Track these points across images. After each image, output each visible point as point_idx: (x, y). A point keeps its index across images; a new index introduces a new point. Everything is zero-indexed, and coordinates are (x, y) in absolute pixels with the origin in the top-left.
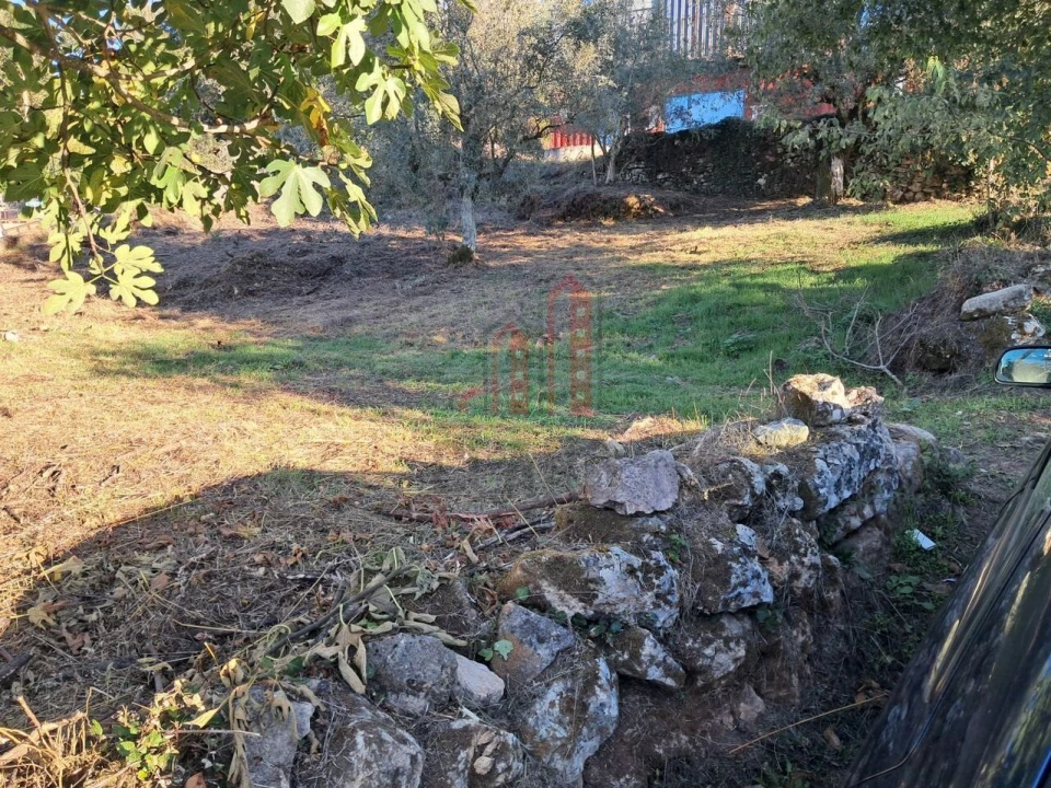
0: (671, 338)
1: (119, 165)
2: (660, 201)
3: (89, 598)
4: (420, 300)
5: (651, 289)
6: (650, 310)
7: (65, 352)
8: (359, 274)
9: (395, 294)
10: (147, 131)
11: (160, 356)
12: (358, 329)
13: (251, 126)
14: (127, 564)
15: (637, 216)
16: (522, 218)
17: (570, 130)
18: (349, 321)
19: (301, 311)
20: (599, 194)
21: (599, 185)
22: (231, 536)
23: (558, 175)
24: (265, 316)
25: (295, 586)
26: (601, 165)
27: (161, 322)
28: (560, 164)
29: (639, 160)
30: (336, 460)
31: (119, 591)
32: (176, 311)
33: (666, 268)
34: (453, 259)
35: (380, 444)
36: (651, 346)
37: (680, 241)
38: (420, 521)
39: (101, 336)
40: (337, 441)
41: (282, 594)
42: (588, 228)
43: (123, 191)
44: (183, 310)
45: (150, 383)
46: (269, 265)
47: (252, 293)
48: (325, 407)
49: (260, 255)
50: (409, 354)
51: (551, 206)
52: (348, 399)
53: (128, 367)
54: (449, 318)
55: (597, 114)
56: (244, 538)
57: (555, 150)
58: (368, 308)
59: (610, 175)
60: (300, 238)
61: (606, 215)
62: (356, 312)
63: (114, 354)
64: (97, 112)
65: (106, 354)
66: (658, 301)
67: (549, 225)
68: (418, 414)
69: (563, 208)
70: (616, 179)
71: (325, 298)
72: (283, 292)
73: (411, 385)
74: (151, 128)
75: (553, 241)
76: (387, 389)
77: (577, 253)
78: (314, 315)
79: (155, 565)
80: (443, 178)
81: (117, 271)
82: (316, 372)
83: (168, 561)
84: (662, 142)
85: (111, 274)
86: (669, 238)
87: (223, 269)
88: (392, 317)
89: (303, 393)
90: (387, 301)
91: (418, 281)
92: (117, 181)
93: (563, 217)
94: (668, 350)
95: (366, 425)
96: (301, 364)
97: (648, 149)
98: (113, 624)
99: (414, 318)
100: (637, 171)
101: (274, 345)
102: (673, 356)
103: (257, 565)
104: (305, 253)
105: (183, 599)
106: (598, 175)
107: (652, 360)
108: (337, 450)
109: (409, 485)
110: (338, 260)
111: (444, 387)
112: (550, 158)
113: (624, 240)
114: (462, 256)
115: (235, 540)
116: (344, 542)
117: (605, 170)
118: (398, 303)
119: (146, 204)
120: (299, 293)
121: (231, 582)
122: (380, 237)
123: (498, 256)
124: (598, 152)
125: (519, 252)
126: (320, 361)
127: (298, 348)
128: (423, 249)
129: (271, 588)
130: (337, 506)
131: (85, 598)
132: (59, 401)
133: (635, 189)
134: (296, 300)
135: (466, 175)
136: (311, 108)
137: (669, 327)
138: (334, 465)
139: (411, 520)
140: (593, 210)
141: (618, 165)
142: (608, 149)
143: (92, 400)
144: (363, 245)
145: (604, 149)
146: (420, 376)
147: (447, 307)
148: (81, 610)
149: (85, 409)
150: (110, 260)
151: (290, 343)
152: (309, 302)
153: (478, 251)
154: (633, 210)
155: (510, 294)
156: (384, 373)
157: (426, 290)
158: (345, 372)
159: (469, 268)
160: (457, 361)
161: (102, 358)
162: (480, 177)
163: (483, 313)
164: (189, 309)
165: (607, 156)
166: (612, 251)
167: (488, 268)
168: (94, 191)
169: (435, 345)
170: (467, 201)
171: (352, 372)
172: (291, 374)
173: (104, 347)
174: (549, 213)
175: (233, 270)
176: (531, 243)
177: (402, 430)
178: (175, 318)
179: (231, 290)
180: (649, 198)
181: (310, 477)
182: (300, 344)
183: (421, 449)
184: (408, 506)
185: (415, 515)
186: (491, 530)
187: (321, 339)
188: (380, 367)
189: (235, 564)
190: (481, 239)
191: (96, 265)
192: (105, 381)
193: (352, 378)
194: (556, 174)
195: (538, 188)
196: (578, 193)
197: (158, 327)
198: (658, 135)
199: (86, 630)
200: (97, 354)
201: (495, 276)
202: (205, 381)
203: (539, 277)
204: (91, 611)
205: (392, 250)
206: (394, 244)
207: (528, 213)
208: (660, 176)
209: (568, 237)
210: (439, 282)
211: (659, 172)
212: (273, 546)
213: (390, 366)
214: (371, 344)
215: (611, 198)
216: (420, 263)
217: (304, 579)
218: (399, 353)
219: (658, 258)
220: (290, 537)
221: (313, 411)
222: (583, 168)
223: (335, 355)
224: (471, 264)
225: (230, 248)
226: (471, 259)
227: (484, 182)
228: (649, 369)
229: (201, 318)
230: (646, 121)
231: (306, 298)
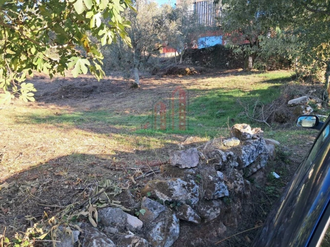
0: (199, 112)
1: (23, 58)
2: (196, 70)
3: (10, 196)
4: (121, 99)
5: (193, 96)
6: (193, 103)
7: (7, 116)
8: (102, 91)
9: (113, 98)
10: (32, 47)
11: (37, 117)
12: (101, 109)
13: (65, 46)
14: (23, 185)
15: (189, 74)
16: (154, 74)
17: (168, 48)
18: (98, 106)
19: (83, 103)
20: (177, 67)
21: (177, 65)
22: (58, 175)
23: (165, 61)
24: (72, 105)
25: (77, 192)
26: (178, 58)
27: (38, 106)
28: (166, 58)
29: (190, 57)
30: (92, 151)
31: (20, 194)
32: (43, 103)
33: (198, 90)
34: (132, 87)
35: (107, 145)
36: (193, 114)
37: (202, 82)
38: (118, 170)
39: (19, 111)
40: (93, 144)
41: (73, 194)
42: (174, 78)
43: (24, 66)
44: (46, 103)
45: (34, 126)
46: (74, 89)
47: (68, 97)
48: (89, 134)
49: (70, 85)
50: (117, 117)
51: (163, 71)
52: (98, 131)
53: (27, 121)
54: (130, 105)
55: (177, 43)
56: (62, 176)
57: (164, 54)
58: (105, 102)
59: (181, 62)
60: (83, 80)
61: (180, 74)
62: (101, 103)
63: (22, 117)
64: (16, 41)
65: (20, 117)
66: (196, 100)
67: (162, 77)
68: (119, 136)
69: (166, 72)
70: (183, 63)
71: (91, 99)
72: (78, 97)
73: (117, 127)
74: (33, 46)
75: (163, 82)
76: (110, 128)
77: (170, 85)
78: (87, 104)
79: (32, 185)
80: (129, 62)
81: (22, 91)
82: (87, 123)
83: (37, 183)
84: (197, 51)
85: (19, 92)
86: (199, 81)
87: (59, 90)
88: (112, 105)
89: (83, 129)
90: (111, 100)
91: (121, 94)
92: (22, 63)
93: (166, 74)
94: (198, 115)
95: (102, 139)
96: (83, 120)
97: (193, 54)
98: (17, 204)
99: (119, 105)
100: (189, 60)
101: (74, 114)
102: (200, 117)
103: (66, 185)
104: (85, 85)
105: (41, 196)
106: (177, 62)
107: (193, 119)
108: (93, 147)
109: (116, 159)
110: (95, 87)
111: (128, 127)
112: (162, 56)
113: (185, 82)
114: (135, 86)
115: (59, 176)
116: (94, 177)
117: (179, 60)
118: (114, 101)
119: (32, 70)
120: (83, 97)
121: (57, 190)
122: (109, 80)
123: (146, 86)
124: (177, 54)
125: (153, 85)
126: (89, 119)
127: (82, 115)
128: (122, 84)
129: (70, 192)
130: (92, 165)
131: (9, 196)
132: (4, 132)
133: (189, 66)
134: (82, 99)
135: (136, 61)
136: (84, 41)
137: (199, 108)
138: (92, 152)
139: (116, 170)
140: (176, 72)
141: (183, 58)
142: (180, 53)
143: (15, 132)
144: (103, 82)
145: (179, 54)
146: (121, 124)
147: (130, 102)
148: (7, 200)
149: (12, 135)
150: (19, 87)
151: (79, 113)
152: (86, 100)
153: (139, 84)
154: (188, 72)
155: (150, 98)
156: (109, 123)
157: (123, 97)
158: (97, 122)
159: (137, 90)
160: (132, 119)
161: (18, 118)
162: (140, 62)
163: (141, 103)
164: (47, 103)
165: (180, 56)
166: (182, 85)
167: (143, 90)
168: (15, 66)
169: (125, 114)
170: (136, 69)
171: (99, 122)
172: (79, 123)
173: (19, 114)
174: (162, 73)
175: (62, 90)
176: (156, 82)
177: (114, 141)
178: (43, 105)
179: (61, 96)
180: (193, 69)
181: (84, 156)
182: (82, 113)
183: (120, 147)
184: (115, 166)
185: (117, 168)
186: (141, 173)
187: (89, 112)
188: (108, 121)
189: (58, 184)
190: (141, 81)
191: (15, 89)
192: (19, 125)
193: (99, 124)
194: (164, 61)
195: (158, 65)
196: (171, 67)
197: (37, 108)
198: (195, 49)
199: (9, 206)
200: (17, 117)
201: (145, 92)
202: (52, 125)
203: (158, 93)
204: (11, 200)
205: (113, 84)
206: (113, 82)
207: (155, 73)
208: (196, 62)
209: (168, 80)
210: (127, 94)
211: (196, 61)
212: (71, 178)
213: (111, 121)
214: (105, 113)
215: (181, 69)
216: (120, 89)
217: (81, 189)
218: (114, 116)
219: (195, 87)
220: (77, 176)
221: (86, 135)
222: (173, 59)
223: (93, 117)
225: (61, 83)
226: (137, 87)
227: (142, 63)
228: (193, 121)
229: (51, 105)
230: (192, 45)
231: (85, 99)
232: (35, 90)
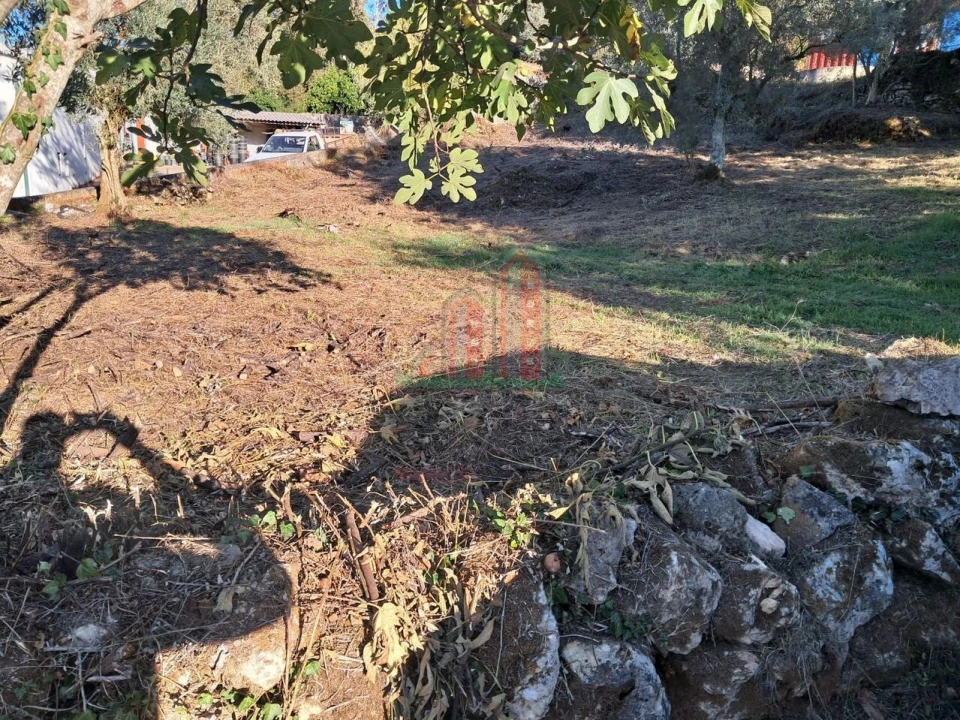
0: (932, 264)
1: (455, 81)
2: (925, 125)
3: (421, 426)
4: (665, 214)
5: (910, 213)
6: (909, 234)
7: (374, 243)
8: (609, 189)
9: (642, 208)
10: (484, 50)
11: (443, 252)
12: (606, 239)
13: (572, 42)
14: (446, 405)
15: (898, 139)
16: (770, 139)
17: (833, 52)
18: (598, 232)
19: (556, 221)
20: (857, 116)
21: (858, 106)
22: (519, 396)
23: (812, 96)
24: (525, 224)
25: (577, 441)
26: (860, 86)
27: (442, 225)
28: (819, 85)
29: (905, 81)
30: (595, 348)
31: (443, 424)
32: (454, 216)
33: (932, 192)
34: (699, 177)
35: (633, 339)
36: (908, 271)
37: (947, 166)
38: (677, 406)
39: (398, 233)
40: (595, 332)
41: (568, 446)
42: (840, 150)
43: (459, 101)
44: (460, 216)
45: (440, 273)
46: (531, 180)
47: (515, 204)
48: (582, 303)
49: (524, 170)
50: (651, 263)
51: (802, 127)
52: (601, 298)
53: (421, 259)
54: (692, 232)
55: (870, 30)
56: (530, 399)
57: (812, 72)
58: (616, 221)
59: (871, 96)
60: (556, 155)
61: (863, 138)
62: (605, 223)
63: (409, 248)
64: (449, 34)
65: (403, 247)
66: (919, 226)
67: (799, 147)
68: (665, 316)
69: (816, 130)
70: (877, 101)
71: (577, 211)
72: (540, 204)
73: (656, 291)
74: (488, 48)
75: (803, 162)
76: (633, 292)
77: (827, 175)
78: (568, 227)
79: (466, 409)
80: (700, 100)
81: (449, 171)
82: (572, 274)
83: (477, 408)
84: (935, 62)
85: (445, 172)
86: (934, 162)
87: (494, 182)
88: (638, 228)
89: (563, 290)
90: (634, 214)
91: (663, 196)
92: (456, 93)
93: (815, 139)
94: (925, 276)
95: (617, 321)
96: (558, 266)
97: (918, 70)
98: (441, 448)
99: (658, 230)
100: (902, 92)
101: (534, 249)
102: (932, 283)
103: (543, 422)
104: (561, 169)
105: (490, 438)
106: (857, 97)
107: (908, 285)
108: (598, 339)
109: (663, 376)
110: (590, 176)
111: (688, 295)
112: (806, 79)
113: (882, 164)
114: (709, 173)
115: (522, 399)
116: (613, 414)
117: (866, 91)
118: (644, 217)
119: (474, 113)
120: (555, 206)
121: (524, 431)
122: (630, 156)
123: (745, 175)
124: (861, 71)
125: (766, 171)
126: (574, 265)
127: (554, 253)
128: (670, 167)
129: (558, 440)
130: (603, 384)
131: (418, 426)
132: (375, 281)
133: (898, 110)
134: (552, 211)
135: (720, 96)
136: (628, 24)
137: (931, 253)
138: (594, 351)
139: (669, 405)
140: (849, 131)
141: (881, 86)
142: (872, 68)
143: (398, 283)
144: (613, 163)
145: (867, 69)
146: (665, 284)
147: (691, 222)
148: (416, 435)
149: (394, 289)
150: (445, 160)
151: (547, 248)
152: (563, 214)
153: (724, 171)
154: (894, 133)
155: (755, 210)
156: (631, 278)
157: (672, 205)
158: (596, 275)
159: (714, 186)
160: (700, 272)
161: (400, 250)
162: (735, 97)
163: (728, 228)
164: (464, 216)
165: (870, 76)
166: (867, 174)
167: (733, 186)
168: (439, 102)
169: (678, 257)
170: (719, 121)
171: (602, 275)
172: (552, 273)
173: (401, 241)
174: (800, 134)
175: (501, 183)
176: (779, 163)
177: (652, 329)
178: (454, 222)
179: (499, 201)
180: (914, 120)
181: (577, 359)
182: (555, 250)
183: (670, 346)
184: (666, 392)
185: (672, 401)
186: (751, 422)
187: (574, 246)
188: (627, 272)
189: (525, 418)
190: (727, 158)
191: (434, 166)
192: (405, 269)
193: (602, 281)
194: (815, 93)
195: (789, 109)
196: (835, 114)
197: (440, 228)
198: (930, 54)
199: (421, 449)
200: (396, 247)
201: (743, 194)
202: (482, 275)
203: (788, 195)
204: (423, 436)
205: (640, 168)
206: (642, 163)
207: (777, 136)
208: (928, 98)
209: (818, 159)
210: (684, 198)
211: (928, 93)
212: (555, 408)
213: (635, 273)
214: (617, 252)
215: (870, 120)
216: (664, 180)
217: (585, 437)
218: (644, 261)
219: (920, 182)
220: (569, 403)
221: (572, 306)
222: (843, 86)
223: (586, 260)
224: (716, 182)
225: (497, 163)
226: (717, 177)
227: (741, 104)
228: (905, 293)
229: (474, 222)
230: (918, 39)
231: (560, 210)
232: (479, 169)
